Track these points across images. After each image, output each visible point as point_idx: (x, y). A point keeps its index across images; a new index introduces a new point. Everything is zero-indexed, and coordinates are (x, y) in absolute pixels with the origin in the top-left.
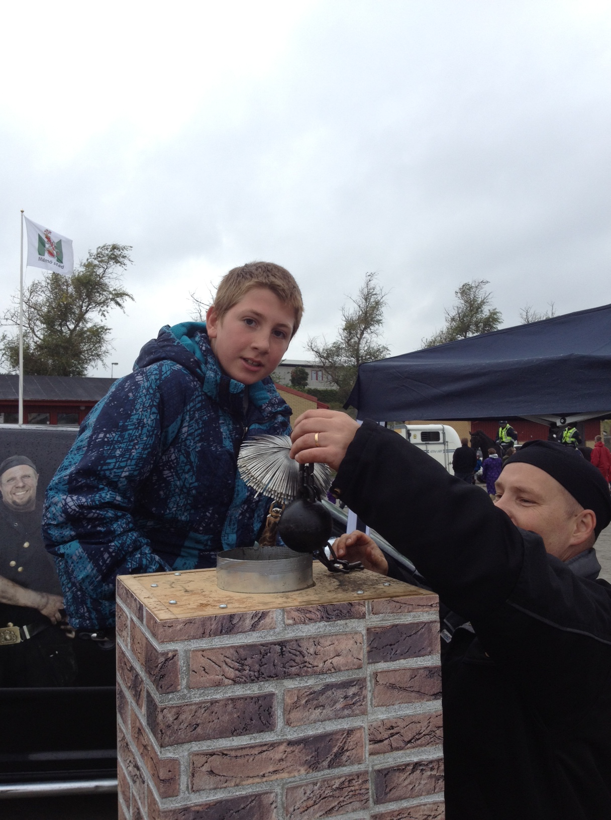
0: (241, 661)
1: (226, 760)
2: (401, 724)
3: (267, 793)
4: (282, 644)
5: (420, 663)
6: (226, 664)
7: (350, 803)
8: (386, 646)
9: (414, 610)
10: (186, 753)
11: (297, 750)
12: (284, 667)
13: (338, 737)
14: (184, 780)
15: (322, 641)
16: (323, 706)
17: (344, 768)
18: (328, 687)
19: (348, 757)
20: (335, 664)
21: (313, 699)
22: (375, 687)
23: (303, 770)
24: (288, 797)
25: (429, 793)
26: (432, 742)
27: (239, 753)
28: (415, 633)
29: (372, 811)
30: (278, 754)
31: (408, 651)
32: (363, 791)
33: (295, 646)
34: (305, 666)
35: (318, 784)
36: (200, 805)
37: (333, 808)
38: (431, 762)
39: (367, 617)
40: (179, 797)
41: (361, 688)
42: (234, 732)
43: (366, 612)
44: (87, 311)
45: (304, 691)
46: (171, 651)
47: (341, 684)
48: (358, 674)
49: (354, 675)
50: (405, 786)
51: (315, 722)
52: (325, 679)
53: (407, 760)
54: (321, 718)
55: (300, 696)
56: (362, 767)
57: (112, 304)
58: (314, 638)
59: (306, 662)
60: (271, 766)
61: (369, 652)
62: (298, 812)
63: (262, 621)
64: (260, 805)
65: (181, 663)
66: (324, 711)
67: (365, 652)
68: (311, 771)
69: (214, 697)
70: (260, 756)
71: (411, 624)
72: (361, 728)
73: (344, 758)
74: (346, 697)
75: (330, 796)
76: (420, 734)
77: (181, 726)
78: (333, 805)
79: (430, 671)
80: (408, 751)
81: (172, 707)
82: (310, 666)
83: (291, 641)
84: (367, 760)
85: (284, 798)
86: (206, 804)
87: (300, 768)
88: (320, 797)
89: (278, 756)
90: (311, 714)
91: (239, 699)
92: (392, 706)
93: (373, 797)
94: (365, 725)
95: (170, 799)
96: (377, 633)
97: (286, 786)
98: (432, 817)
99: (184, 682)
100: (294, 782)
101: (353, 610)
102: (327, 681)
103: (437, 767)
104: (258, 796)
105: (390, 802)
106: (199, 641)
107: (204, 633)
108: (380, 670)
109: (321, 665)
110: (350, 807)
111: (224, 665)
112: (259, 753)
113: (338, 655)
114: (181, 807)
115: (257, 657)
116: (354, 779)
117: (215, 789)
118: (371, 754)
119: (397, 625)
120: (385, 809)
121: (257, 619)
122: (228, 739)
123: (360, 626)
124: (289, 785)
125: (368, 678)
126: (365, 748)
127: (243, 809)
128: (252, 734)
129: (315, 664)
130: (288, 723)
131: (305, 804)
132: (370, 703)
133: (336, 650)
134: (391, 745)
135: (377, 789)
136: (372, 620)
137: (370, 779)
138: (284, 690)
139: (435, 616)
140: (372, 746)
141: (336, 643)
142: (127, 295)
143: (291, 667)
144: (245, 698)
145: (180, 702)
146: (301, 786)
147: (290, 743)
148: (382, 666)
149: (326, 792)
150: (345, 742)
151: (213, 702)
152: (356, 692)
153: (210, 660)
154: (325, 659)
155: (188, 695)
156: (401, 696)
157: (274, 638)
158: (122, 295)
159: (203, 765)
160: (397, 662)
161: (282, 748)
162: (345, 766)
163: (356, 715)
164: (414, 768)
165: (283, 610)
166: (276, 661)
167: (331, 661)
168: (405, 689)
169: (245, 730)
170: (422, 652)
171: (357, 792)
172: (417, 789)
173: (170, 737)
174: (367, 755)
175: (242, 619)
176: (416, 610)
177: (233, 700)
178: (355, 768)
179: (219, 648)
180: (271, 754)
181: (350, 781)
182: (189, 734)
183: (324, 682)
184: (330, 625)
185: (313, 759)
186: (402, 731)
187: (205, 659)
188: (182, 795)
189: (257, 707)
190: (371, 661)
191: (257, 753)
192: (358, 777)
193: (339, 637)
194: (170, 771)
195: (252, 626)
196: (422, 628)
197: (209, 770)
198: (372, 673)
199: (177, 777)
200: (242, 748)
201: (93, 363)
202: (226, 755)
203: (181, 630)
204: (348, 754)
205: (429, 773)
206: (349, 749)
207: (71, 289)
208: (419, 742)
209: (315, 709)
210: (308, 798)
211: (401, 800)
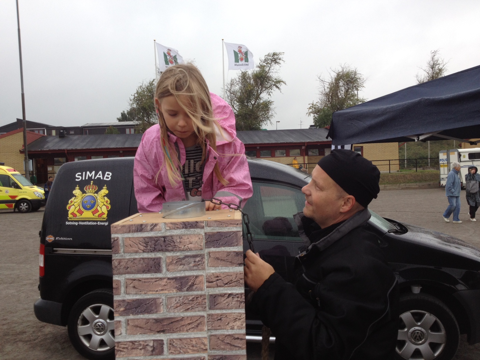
0: (146, 243)
1: (140, 283)
2: (223, 276)
3: (159, 298)
4: (164, 237)
5: (231, 249)
6: (140, 244)
7: (197, 307)
8: (214, 241)
9: (229, 226)
10: (123, 278)
11: (172, 282)
12: (166, 247)
13: (191, 278)
14: (123, 289)
15: (183, 237)
16: (184, 264)
17: (194, 292)
18: (186, 257)
19: (196, 287)
20: (189, 247)
21: (179, 261)
22: (209, 258)
23: (175, 291)
24: (168, 301)
25: (236, 308)
26: (238, 285)
27: (146, 281)
28: (229, 236)
29: (208, 313)
30: (163, 282)
31: (225, 244)
32: (203, 303)
33: (170, 238)
34: (175, 247)
35: (182, 297)
36: (130, 300)
37: (189, 308)
38: (237, 294)
39: (205, 228)
40: (121, 296)
41: (202, 258)
42: (144, 272)
43: (205, 226)
44: (261, 93)
45: (175, 257)
46: (116, 237)
47: (192, 256)
48: (201, 252)
49: (199, 253)
50: (224, 304)
51: (180, 271)
52: (185, 253)
53: (226, 292)
54: (183, 269)
55: (173, 259)
56: (203, 293)
57: (274, 88)
58: (179, 236)
59: (176, 245)
60: (160, 287)
61: (206, 243)
62: (172, 308)
63: (155, 228)
64: (156, 303)
65: (120, 242)
66: (185, 267)
67: (204, 243)
68: (179, 291)
69: (135, 257)
70: (155, 283)
71: (227, 232)
72: (202, 275)
73: (194, 287)
74: (195, 262)
75: (188, 303)
76: (232, 281)
77: (121, 267)
78: (189, 307)
79: (237, 254)
80: (226, 288)
81: (117, 260)
82: (178, 247)
83: (168, 236)
84: (205, 290)
85: (166, 302)
86: (132, 300)
87: (173, 290)
88: (183, 303)
89: (163, 284)
90: (178, 267)
91: (146, 258)
92: (217, 267)
93: (208, 306)
94: (204, 274)
95: (117, 296)
96: (210, 235)
97: (167, 297)
98: (238, 319)
99: (122, 250)
100: (171, 295)
101: (198, 224)
102: (186, 254)
103: (240, 297)
104: (154, 299)
105: (217, 309)
106: (128, 234)
107: (130, 231)
108: (211, 251)
109: (183, 247)
110: (197, 309)
111: (139, 245)
112: (155, 281)
113: (191, 243)
114: (121, 300)
115: (153, 242)
116: (199, 297)
117: (136, 294)
118: (207, 287)
119: (220, 232)
120: (214, 312)
121: (153, 226)
122: (141, 274)
123: (202, 232)
124: (169, 296)
125: (206, 254)
126: (205, 284)
127: (148, 303)
128: (152, 273)
129: (180, 246)
130: (168, 270)
131: (176, 305)
132: (206, 265)
133: (190, 241)
134: (217, 285)
135: (210, 303)
136: (208, 229)
137: (207, 298)
138: (166, 256)
139: (239, 229)
140: (208, 284)
141: (190, 238)
142: (282, 82)
143: (169, 247)
144: (148, 259)
145: (121, 257)
146: (174, 297)
147: (169, 279)
148: (212, 249)
149: (186, 301)
150: (195, 281)
151: (134, 259)
152: (200, 259)
153: (133, 242)
154: (185, 245)
155: (124, 255)
156: (222, 263)
157: (161, 235)
158: (279, 82)
159: (131, 284)
160: (220, 248)
161: (165, 280)
162: (194, 291)
163: (200, 270)
164: (229, 296)
165: (165, 223)
166: (162, 244)
167: (187, 246)
168: (224, 260)
169: (149, 271)
170: (233, 245)
171: (201, 303)
172: (230, 305)
173: (116, 271)
174: (205, 288)
175: (146, 226)
176: (230, 226)
177: (143, 259)
178: (200, 293)
179: (136, 237)
180: (160, 282)
181: (197, 298)
182: (125, 271)
183: (184, 254)
184: (187, 231)
185: (179, 286)
186: (223, 279)
187: (131, 242)
188: (122, 295)
189: (154, 263)
190: (207, 247)
191: (154, 281)
192: (201, 297)
193: (192, 236)
194: (117, 285)
195: (151, 229)
196: (233, 234)
197: (133, 286)
198: (208, 252)
199: (120, 288)
200: (147, 279)
201: (265, 122)
202: (141, 281)
203: (120, 229)
204: (196, 286)
205: (236, 299)
206: (197, 284)
207: (252, 81)
208: (231, 284)
209: (180, 265)
210: (177, 303)
211: (222, 309)
